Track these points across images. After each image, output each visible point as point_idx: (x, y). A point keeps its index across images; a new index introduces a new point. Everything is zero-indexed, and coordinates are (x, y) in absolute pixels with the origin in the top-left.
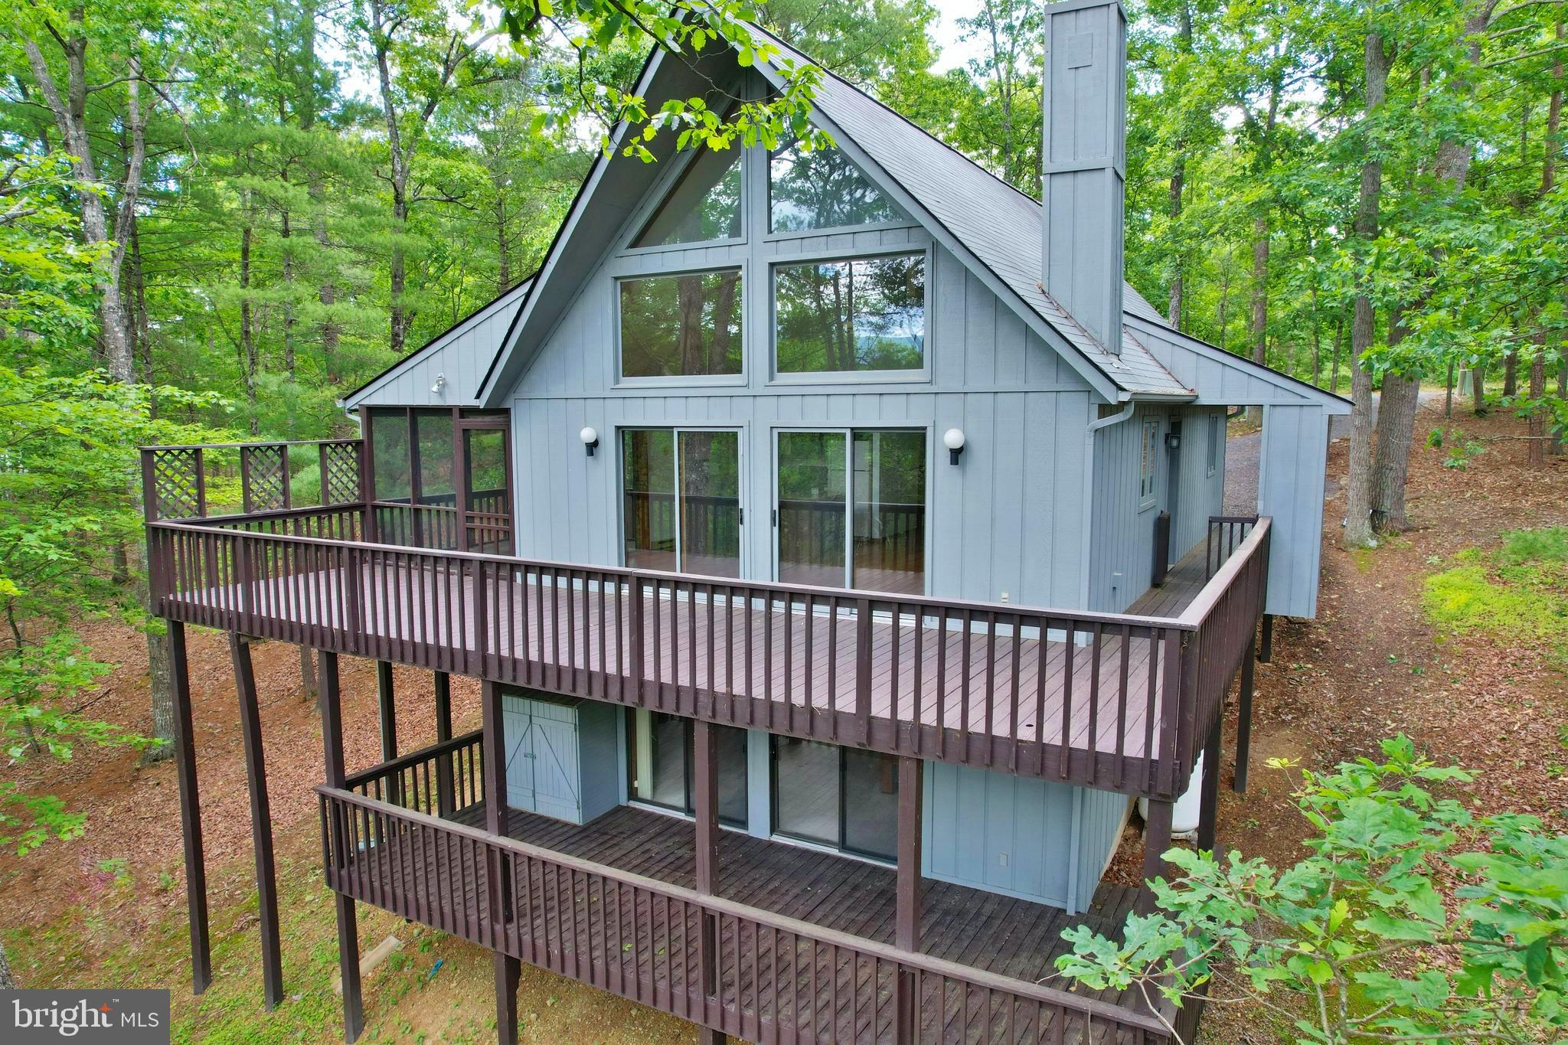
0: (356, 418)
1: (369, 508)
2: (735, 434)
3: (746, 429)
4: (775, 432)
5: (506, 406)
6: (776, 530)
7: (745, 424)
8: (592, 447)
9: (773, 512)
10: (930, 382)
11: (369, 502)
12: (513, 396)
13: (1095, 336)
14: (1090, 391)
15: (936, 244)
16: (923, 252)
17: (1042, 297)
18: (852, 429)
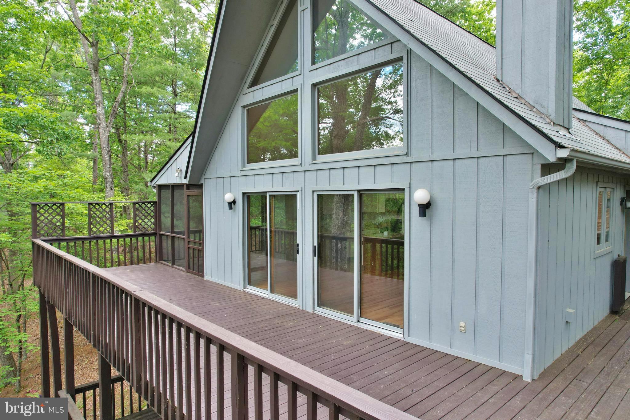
0: (155, 191)
1: (158, 235)
2: (295, 196)
3: (300, 192)
4: (316, 194)
5: (201, 183)
6: (316, 258)
7: (300, 189)
8: (232, 204)
9: (314, 247)
10: (407, 154)
11: (158, 232)
12: (204, 177)
13: (542, 110)
14: (533, 153)
15: (409, 52)
16: (400, 59)
17: (496, 83)
18: (359, 191)
